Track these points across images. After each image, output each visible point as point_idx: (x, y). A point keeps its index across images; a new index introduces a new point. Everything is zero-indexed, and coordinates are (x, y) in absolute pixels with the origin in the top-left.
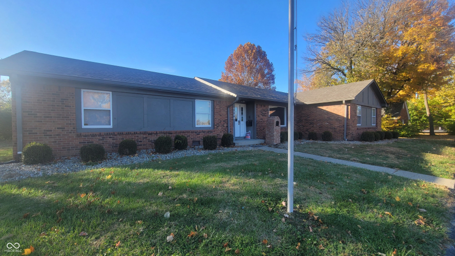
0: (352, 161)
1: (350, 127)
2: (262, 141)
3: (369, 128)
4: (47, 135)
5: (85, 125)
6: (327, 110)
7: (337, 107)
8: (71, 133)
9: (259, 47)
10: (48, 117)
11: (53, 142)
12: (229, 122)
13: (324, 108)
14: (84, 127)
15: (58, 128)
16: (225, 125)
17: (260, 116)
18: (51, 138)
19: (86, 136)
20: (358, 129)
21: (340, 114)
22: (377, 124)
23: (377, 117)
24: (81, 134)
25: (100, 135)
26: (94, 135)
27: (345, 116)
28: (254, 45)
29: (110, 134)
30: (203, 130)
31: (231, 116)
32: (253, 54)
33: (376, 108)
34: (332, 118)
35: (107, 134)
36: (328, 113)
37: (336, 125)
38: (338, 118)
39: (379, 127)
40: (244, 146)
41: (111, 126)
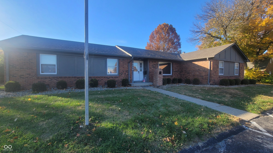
0: (197, 98)
1: (212, 75)
2: (151, 83)
3: (231, 77)
4: (22, 78)
5: (42, 72)
6: (198, 64)
7: (204, 62)
8: (34, 76)
9: (171, 25)
10: (22, 68)
11: (25, 81)
12: (130, 72)
13: (196, 63)
14: (41, 73)
15: (27, 74)
16: (127, 74)
17: (152, 68)
18: (24, 79)
19: (41, 78)
20: (219, 77)
21: (206, 67)
22: (239, 74)
23: (239, 69)
24: (39, 77)
25: (49, 78)
26: (46, 78)
27: (209, 68)
28: (168, 24)
29: (55, 77)
30: (111, 76)
31: (131, 68)
32: (166, 30)
33: (239, 63)
34: (201, 69)
35: (53, 77)
36: (198, 66)
37: (204, 74)
38: (204, 69)
39: (241, 76)
40: (138, 86)
41: (56, 73)
